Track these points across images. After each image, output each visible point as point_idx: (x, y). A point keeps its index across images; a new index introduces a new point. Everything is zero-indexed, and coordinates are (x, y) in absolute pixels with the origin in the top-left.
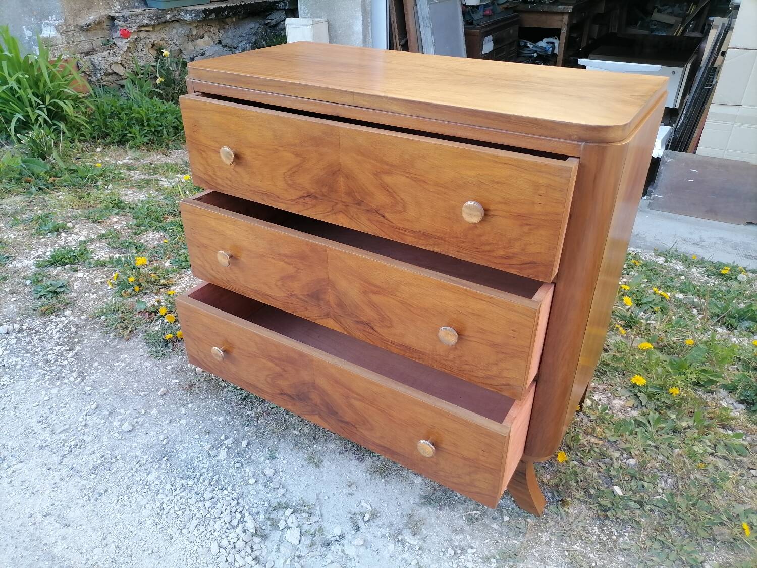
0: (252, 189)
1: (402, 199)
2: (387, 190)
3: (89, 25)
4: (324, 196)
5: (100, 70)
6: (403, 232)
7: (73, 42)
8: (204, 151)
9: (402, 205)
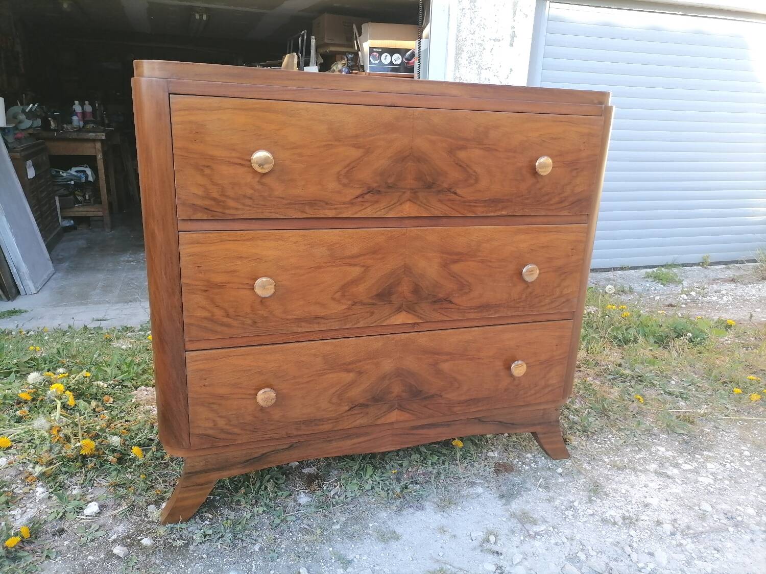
0: (289, 201)
1: (475, 172)
2: (460, 166)
4: (389, 187)
6: (474, 204)
8: (208, 167)
9: (474, 178)
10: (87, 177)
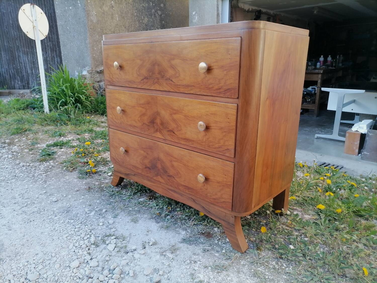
1: (178, 71)
2: (173, 68)
3: (101, 71)
4: (150, 77)
5: (102, 88)
6: (179, 86)
7: (93, 77)
9: (178, 73)
10: (315, 91)
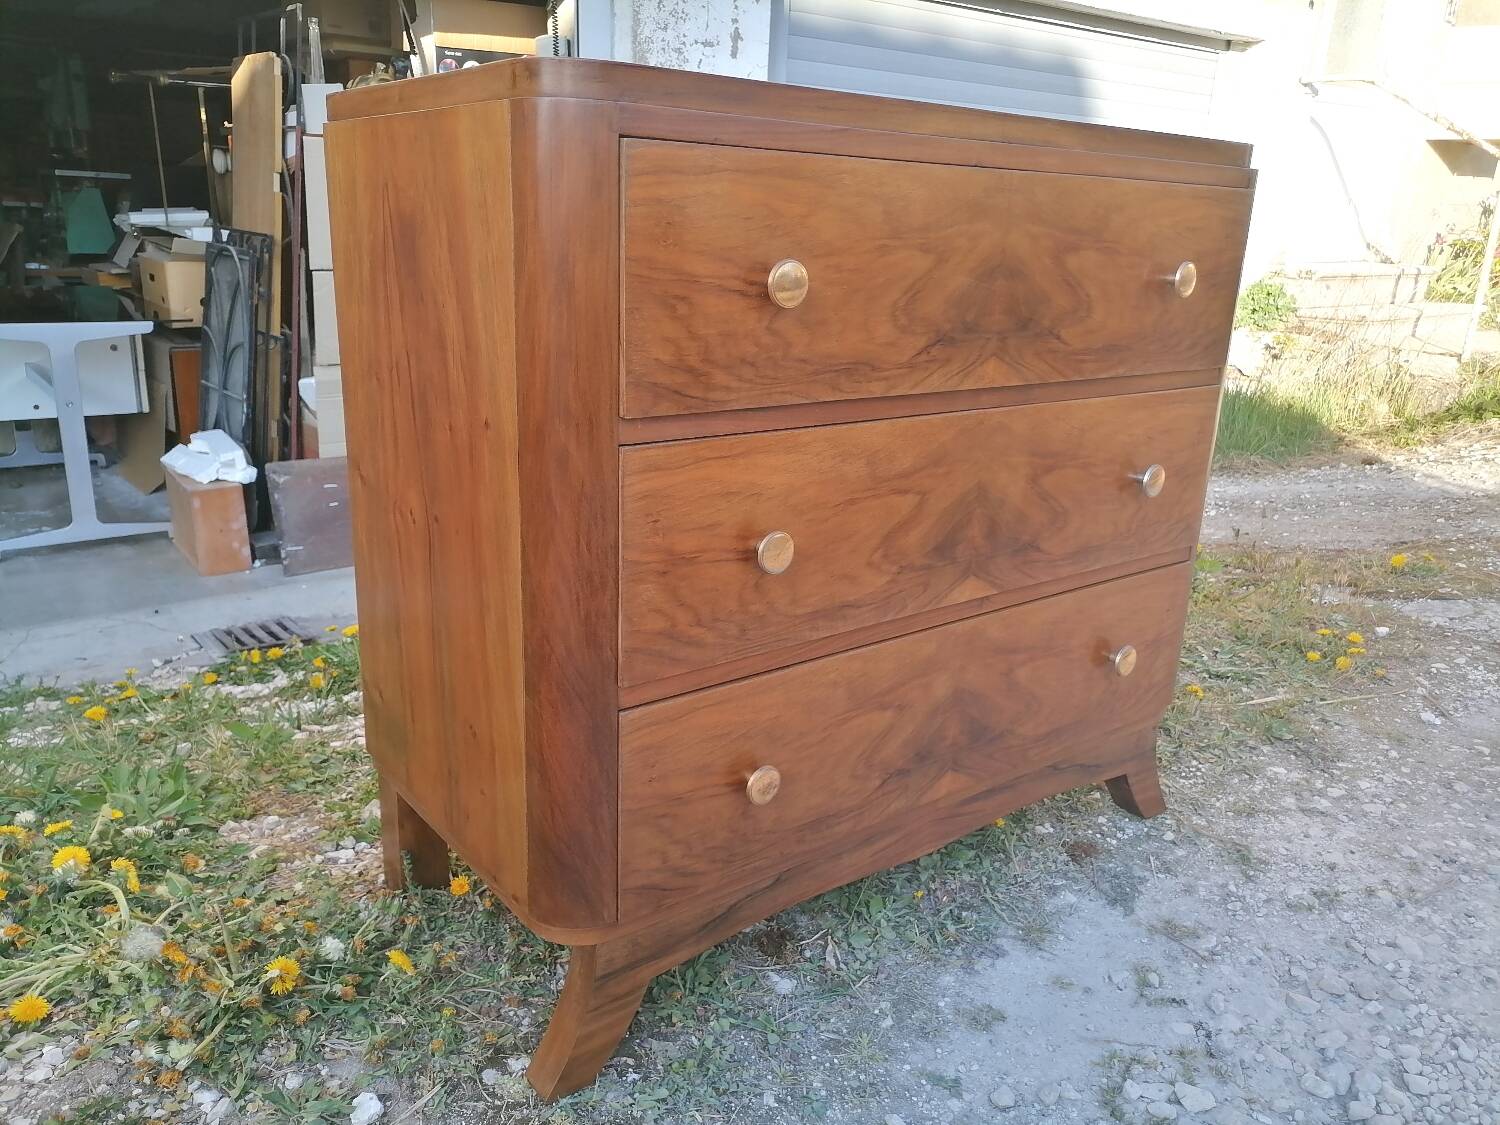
0: (815, 367)
1: (1088, 295)
2: (1069, 284)
4: (967, 330)
8: (683, 299)
9: (1086, 306)
